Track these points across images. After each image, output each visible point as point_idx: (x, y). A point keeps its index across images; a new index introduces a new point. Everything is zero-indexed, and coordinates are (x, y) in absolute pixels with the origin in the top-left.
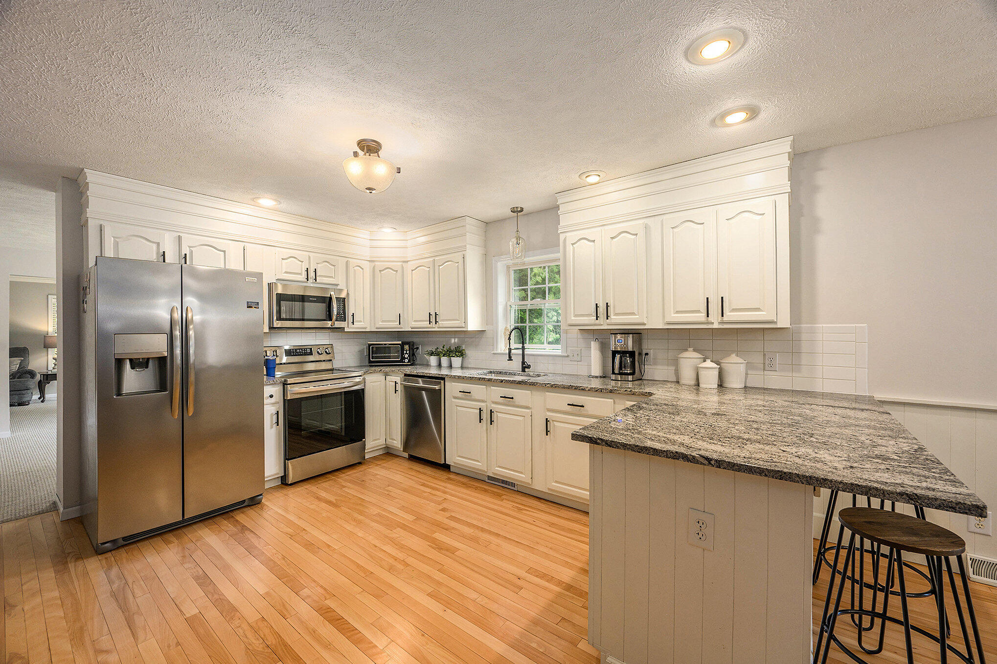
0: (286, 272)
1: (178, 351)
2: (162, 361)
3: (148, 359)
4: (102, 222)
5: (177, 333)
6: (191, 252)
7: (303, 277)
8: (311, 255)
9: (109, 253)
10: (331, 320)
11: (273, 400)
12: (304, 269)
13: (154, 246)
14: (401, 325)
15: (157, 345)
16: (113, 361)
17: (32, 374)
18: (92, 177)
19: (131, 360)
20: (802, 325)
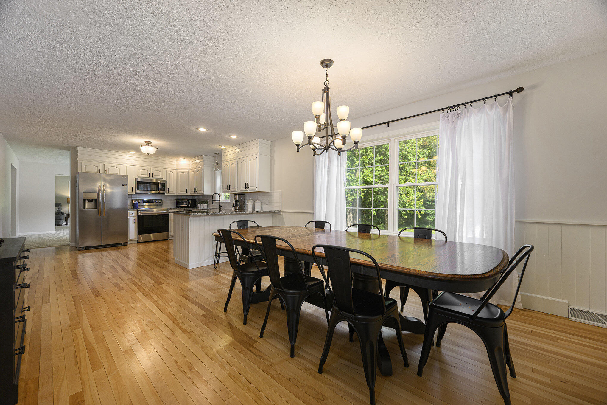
0: (141, 174)
1: (100, 199)
2: (96, 200)
3: (93, 200)
4: (81, 161)
5: (100, 193)
6: (108, 169)
7: (148, 176)
8: (152, 168)
9: (83, 171)
10: (158, 191)
11: (133, 215)
12: (148, 173)
13: (97, 168)
14: (188, 193)
15: (95, 196)
16: (83, 199)
17: (63, 213)
18: (79, 148)
19: (88, 200)
20: (274, 191)
